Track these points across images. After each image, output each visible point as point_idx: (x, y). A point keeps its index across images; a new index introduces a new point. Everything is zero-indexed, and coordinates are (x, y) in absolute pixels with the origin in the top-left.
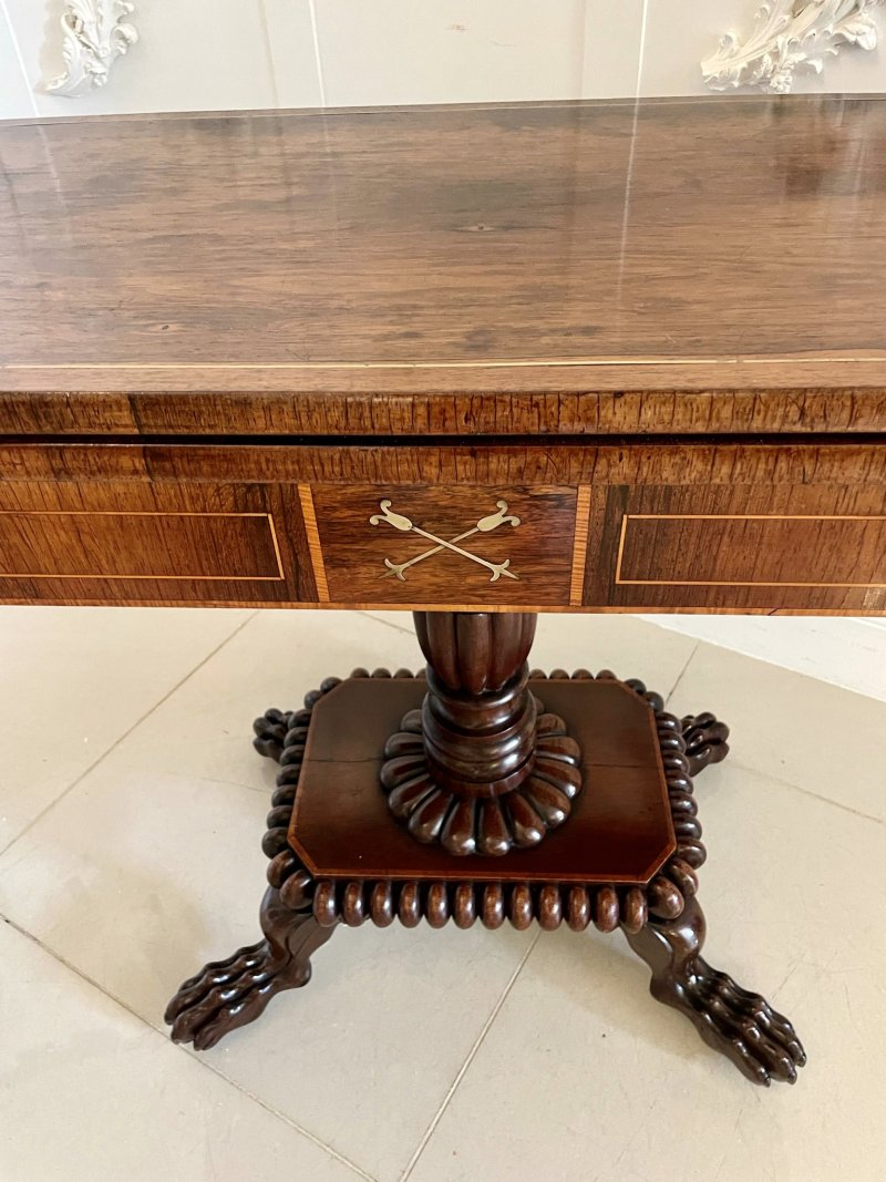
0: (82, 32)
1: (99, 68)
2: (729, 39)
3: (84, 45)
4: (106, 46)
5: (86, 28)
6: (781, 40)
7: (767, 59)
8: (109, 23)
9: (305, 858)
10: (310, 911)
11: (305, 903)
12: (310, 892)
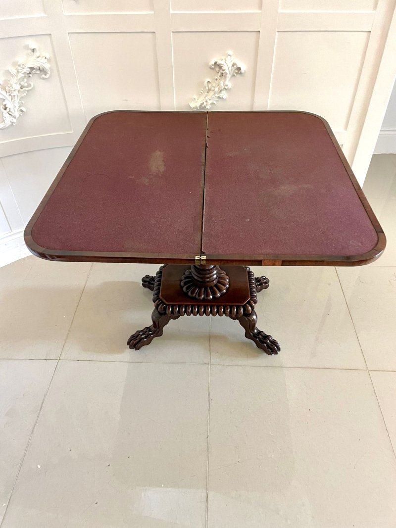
0: (10, 111)
1: (15, 121)
2: (195, 99)
3: (10, 114)
4: (17, 114)
5: (11, 110)
6: (207, 98)
7: (205, 103)
8: (17, 107)
9: (164, 301)
10: (165, 314)
11: (164, 311)
12: (165, 309)
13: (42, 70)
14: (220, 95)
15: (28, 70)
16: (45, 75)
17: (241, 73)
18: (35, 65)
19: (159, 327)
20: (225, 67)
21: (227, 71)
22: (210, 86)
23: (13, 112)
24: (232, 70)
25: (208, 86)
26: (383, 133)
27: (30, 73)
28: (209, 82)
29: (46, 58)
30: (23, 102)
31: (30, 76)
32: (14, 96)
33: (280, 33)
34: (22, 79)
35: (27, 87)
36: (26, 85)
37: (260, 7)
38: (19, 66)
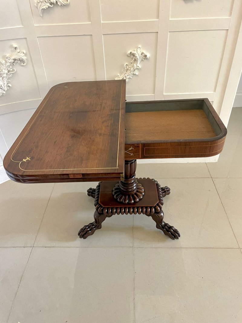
0: (1, 87)
1: (4, 92)
2: (118, 75)
3: (1, 89)
4: (6, 88)
6: (126, 75)
7: (125, 78)
8: (6, 84)
9: (102, 205)
10: (103, 214)
11: (102, 212)
12: (102, 210)
13: (22, 61)
14: (135, 72)
15: (12, 61)
16: (24, 64)
17: (147, 59)
18: (17, 57)
19: (99, 223)
20: (137, 56)
21: (139, 58)
22: (127, 67)
23: (3, 87)
24: (141, 57)
25: (126, 67)
26: (239, 94)
27: (14, 63)
28: (127, 65)
29: (24, 53)
30: (10, 81)
31: (13, 65)
32: (4, 77)
33: (171, 33)
34: (9, 66)
35: (12, 71)
36: (11, 70)
37: (158, 17)
38: (7, 58)
